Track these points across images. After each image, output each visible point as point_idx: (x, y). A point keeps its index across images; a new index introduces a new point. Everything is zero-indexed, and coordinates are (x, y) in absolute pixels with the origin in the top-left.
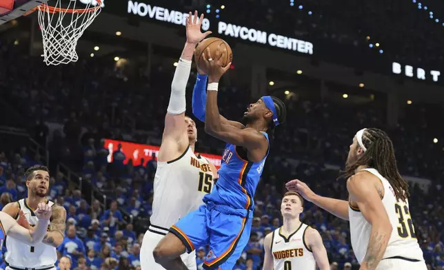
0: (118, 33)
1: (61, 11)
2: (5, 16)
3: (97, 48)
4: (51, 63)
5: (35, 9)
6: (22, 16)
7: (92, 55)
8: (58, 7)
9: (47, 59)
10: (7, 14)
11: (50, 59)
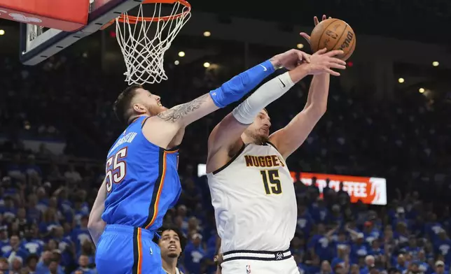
0: (207, 34)
1: (144, 20)
2: (79, 33)
3: (182, 54)
4: (134, 81)
5: (113, 21)
6: (99, 30)
7: (177, 63)
8: (140, 16)
9: (130, 78)
10: (80, 30)
11: (134, 77)
